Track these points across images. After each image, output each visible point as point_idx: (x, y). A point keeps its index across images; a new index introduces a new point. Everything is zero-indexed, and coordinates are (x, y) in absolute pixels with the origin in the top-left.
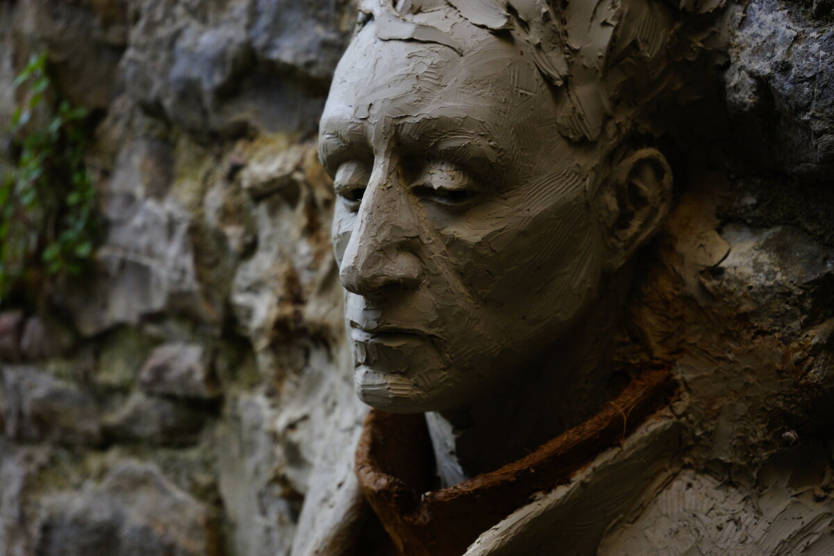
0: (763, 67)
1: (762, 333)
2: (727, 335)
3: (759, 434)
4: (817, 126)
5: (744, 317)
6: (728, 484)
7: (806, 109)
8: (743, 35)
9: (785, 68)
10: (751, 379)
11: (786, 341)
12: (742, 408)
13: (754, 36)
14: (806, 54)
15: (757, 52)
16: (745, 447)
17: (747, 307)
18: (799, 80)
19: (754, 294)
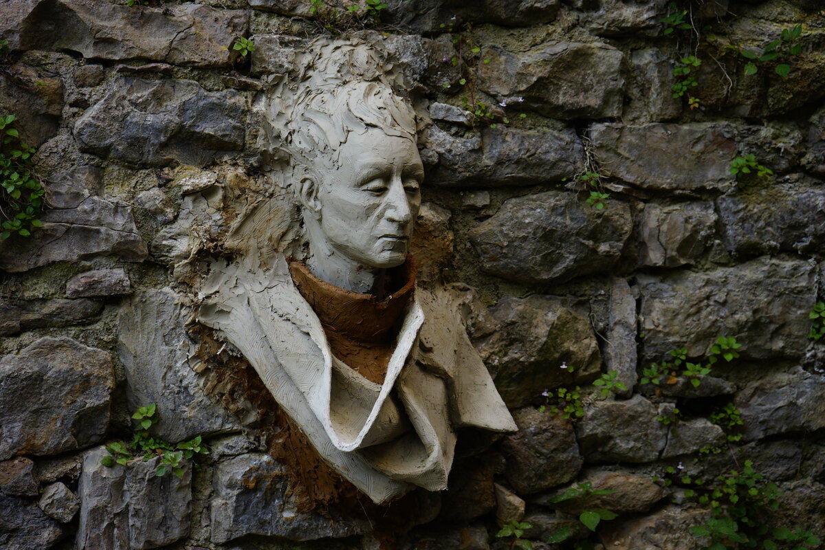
0: (441, 150)
1: (435, 237)
2: (425, 238)
3: (437, 271)
4: (460, 170)
5: (430, 232)
6: (425, 289)
7: (456, 164)
8: (432, 139)
9: (450, 151)
10: (433, 252)
11: (443, 239)
12: (430, 262)
13: (436, 140)
14: (457, 147)
15: (439, 145)
16: (431, 275)
17: (432, 228)
18: (455, 155)
19: (434, 224)
